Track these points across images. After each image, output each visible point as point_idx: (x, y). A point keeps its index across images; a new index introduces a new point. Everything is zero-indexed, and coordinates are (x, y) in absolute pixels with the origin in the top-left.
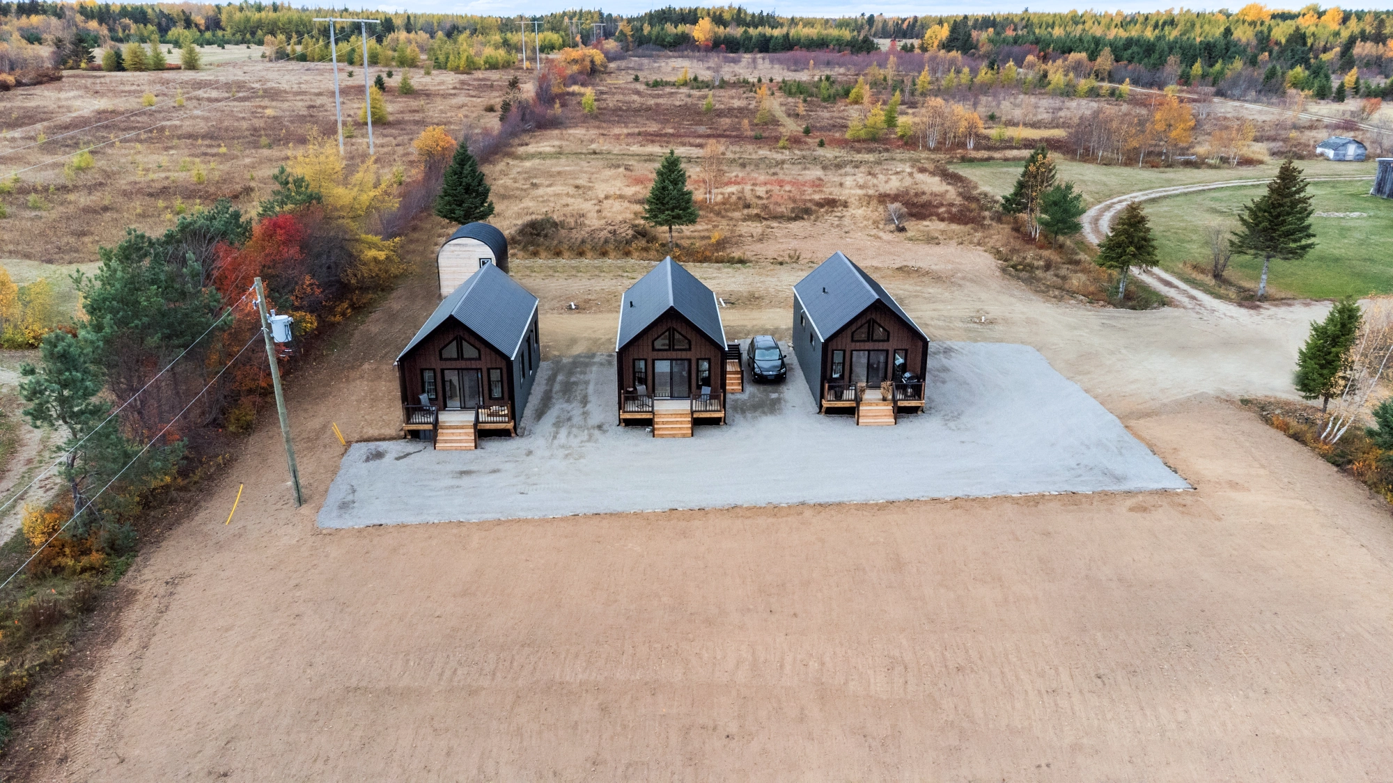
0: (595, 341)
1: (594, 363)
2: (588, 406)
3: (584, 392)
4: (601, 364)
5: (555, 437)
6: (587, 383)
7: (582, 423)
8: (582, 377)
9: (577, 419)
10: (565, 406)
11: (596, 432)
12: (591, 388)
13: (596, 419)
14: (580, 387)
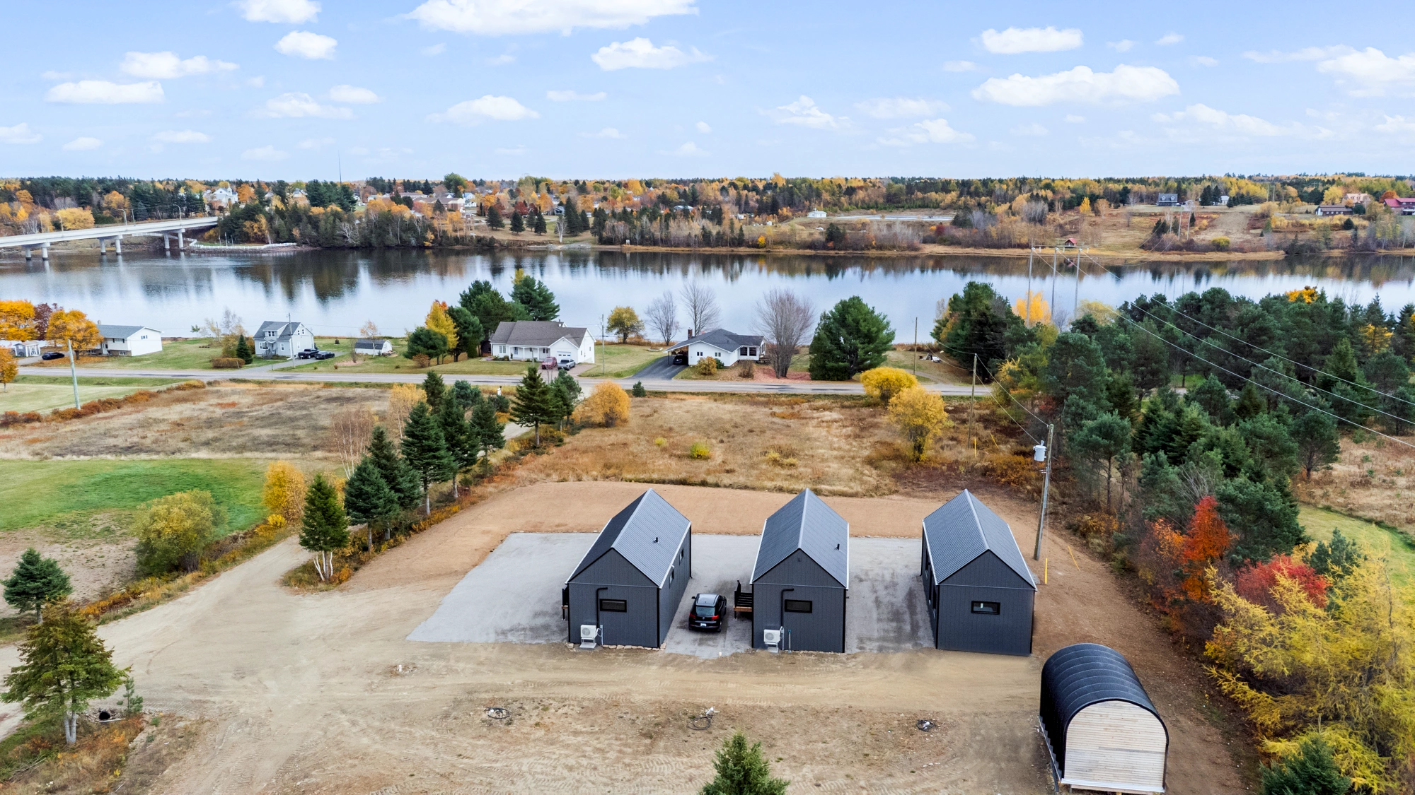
0: (881, 666)
1: (879, 639)
2: (873, 598)
3: (881, 611)
4: (870, 639)
5: (893, 574)
6: (879, 620)
7: (876, 583)
8: (886, 626)
9: (880, 588)
10: (894, 600)
11: (863, 577)
12: (875, 616)
13: (865, 588)
14: (885, 616)
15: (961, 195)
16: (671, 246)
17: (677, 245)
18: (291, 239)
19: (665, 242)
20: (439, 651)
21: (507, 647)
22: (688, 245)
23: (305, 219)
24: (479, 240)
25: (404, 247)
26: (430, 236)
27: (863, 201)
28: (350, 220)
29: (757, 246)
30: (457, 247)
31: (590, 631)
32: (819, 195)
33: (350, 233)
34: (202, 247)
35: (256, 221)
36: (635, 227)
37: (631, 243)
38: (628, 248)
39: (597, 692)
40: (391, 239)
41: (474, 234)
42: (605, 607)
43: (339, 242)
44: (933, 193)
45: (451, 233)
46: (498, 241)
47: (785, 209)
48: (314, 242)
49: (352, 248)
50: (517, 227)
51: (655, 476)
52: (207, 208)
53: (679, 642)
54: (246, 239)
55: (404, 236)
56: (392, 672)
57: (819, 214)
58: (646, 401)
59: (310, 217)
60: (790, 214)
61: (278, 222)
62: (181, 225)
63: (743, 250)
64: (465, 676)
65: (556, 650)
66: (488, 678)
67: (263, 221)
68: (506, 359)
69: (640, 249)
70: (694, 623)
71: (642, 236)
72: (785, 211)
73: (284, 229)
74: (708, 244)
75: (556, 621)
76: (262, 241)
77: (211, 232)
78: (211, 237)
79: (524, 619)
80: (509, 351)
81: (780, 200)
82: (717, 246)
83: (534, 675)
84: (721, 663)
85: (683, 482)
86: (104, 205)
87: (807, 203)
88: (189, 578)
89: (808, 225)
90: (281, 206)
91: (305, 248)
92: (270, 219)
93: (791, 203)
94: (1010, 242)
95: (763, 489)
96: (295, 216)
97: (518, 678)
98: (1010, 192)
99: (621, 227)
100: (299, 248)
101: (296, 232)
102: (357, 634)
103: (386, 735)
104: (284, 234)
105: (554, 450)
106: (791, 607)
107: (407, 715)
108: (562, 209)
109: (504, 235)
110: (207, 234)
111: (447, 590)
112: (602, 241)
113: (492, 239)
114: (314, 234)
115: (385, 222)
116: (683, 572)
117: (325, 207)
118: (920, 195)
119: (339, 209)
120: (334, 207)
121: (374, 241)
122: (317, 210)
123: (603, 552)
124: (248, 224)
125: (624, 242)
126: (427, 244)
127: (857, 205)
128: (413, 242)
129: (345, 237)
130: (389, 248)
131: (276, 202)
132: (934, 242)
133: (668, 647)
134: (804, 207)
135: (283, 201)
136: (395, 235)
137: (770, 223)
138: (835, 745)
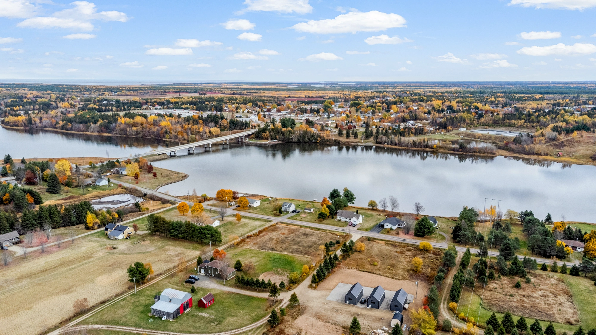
0: (382, 311)
1: (384, 307)
4: (382, 308)
6: (385, 305)
9: (389, 300)
10: (389, 302)
11: (387, 298)
12: (385, 303)
13: (387, 300)
15: (525, 122)
16: (401, 146)
17: (404, 146)
18: (276, 139)
19: (399, 144)
20: (330, 302)
21: (338, 302)
22: (408, 147)
23: (280, 132)
24: (335, 141)
25: (311, 142)
26: (319, 139)
27: (483, 123)
28: (294, 133)
29: (433, 148)
30: (328, 143)
31: (348, 302)
32: (464, 121)
33: (294, 138)
34: (250, 142)
35: (266, 133)
36: (389, 138)
37: (387, 144)
38: (386, 145)
39: (347, 310)
40: (307, 140)
41: (333, 138)
42: (350, 299)
43: (290, 140)
44: (514, 121)
45: (326, 138)
46: (341, 141)
47: (449, 127)
48: (283, 140)
49: (294, 142)
50: (348, 136)
51: (365, 270)
52: (251, 126)
53: (359, 305)
54: (262, 138)
55: (311, 139)
56: (325, 304)
57: (463, 130)
58: (370, 243)
59: (282, 132)
60: (451, 129)
61: (272, 133)
62: (244, 134)
63: (427, 149)
64: (333, 306)
65: (343, 304)
66: (335, 306)
67: (268, 133)
68: (340, 220)
69: (390, 146)
70: (361, 302)
71: (391, 142)
72: (450, 128)
73: (274, 136)
74: (415, 146)
75: (344, 299)
76: (267, 139)
77: (252, 136)
78: (252, 137)
79: (340, 298)
80: (341, 218)
81: (448, 123)
82: (418, 147)
83: (341, 306)
84: (363, 308)
85: (370, 272)
86: (222, 124)
87: (459, 124)
88: (297, 285)
89: (458, 134)
90: (273, 128)
91: (280, 142)
92: (270, 132)
93: (452, 125)
94: (533, 152)
95: (383, 276)
96: (277, 131)
97: (339, 307)
98: (547, 122)
99: (384, 138)
100: (278, 142)
101: (277, 137)
102: (320, 297)
103: (325, 311)
104: (274, 137)
105: (348, 259)
106: (372, 303)
107: (327, 309)
108: (364, 125)
109: (343, 139)
110: (251, 136)
111: (330, 292)
112: (377, 143)
113: (339, 141)
114: (283, 137)
115: (305, 134)
116: (362, 294)
117: (287, 128)
118: (508, 121)
119: (291, 129)
120: (289, 128)
121: (301, 140)
122: (284, 129)
123: (349, 292)
124: (263, 134)
125: (384, 144)
126: (318, 142)
127: (480, 124)
128: (314, 141)
129: (292, 139)
130: (306, 142)
131: (272, 126)
132: (503, 149)
133: (357, 305)
134: (458, 126)
135: (274, 126)
136: (308, 138)
137: (443, 133)
138: (371, 319)
